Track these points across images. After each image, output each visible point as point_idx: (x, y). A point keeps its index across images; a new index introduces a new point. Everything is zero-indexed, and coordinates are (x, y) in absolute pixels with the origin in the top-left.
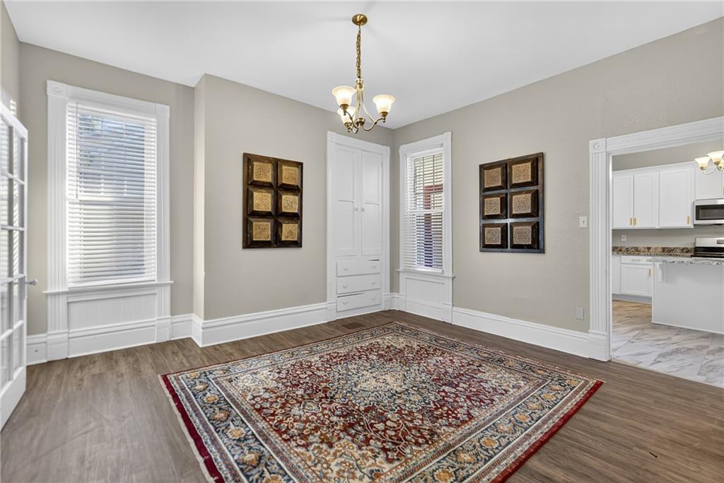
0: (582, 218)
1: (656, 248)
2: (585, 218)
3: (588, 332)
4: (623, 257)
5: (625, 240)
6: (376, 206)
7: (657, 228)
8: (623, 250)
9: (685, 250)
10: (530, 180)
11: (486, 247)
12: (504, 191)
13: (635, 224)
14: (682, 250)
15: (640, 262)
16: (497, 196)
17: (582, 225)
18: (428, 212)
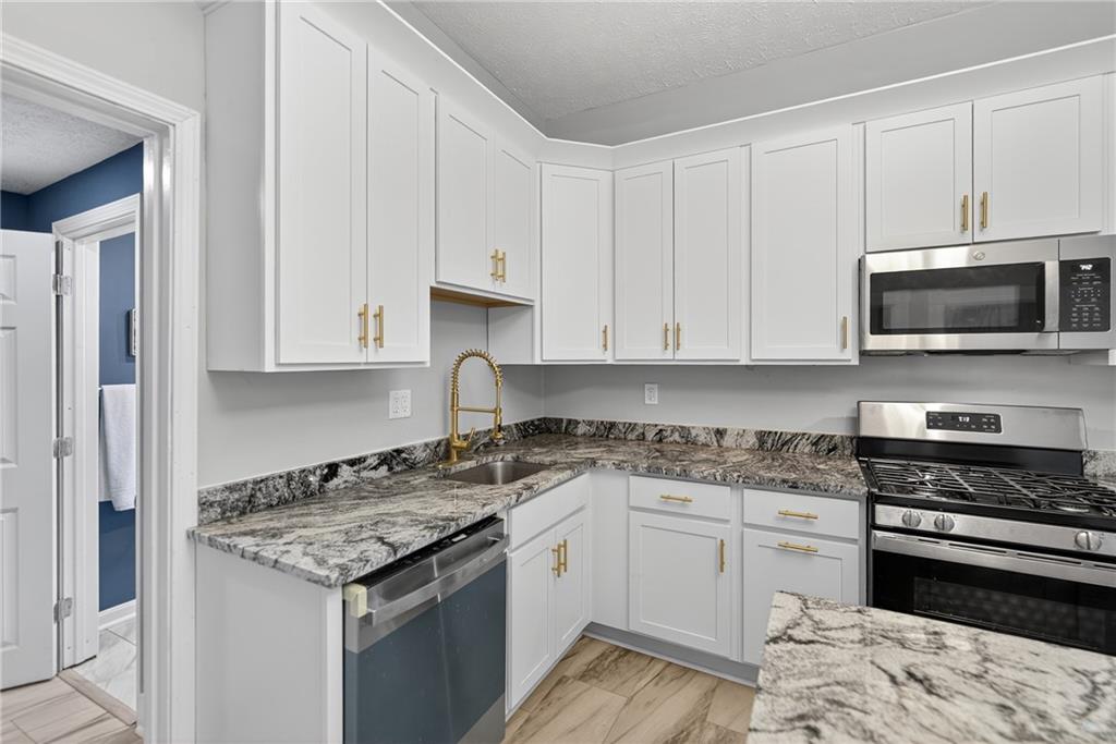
1: (742, 434)
4: (638, 483)
5: (656, 402)
7: (743, 362)
8: (650, 435)
9: (824, 446)
13: (677, 346)
14: (815, 444)
15: (692, 509)
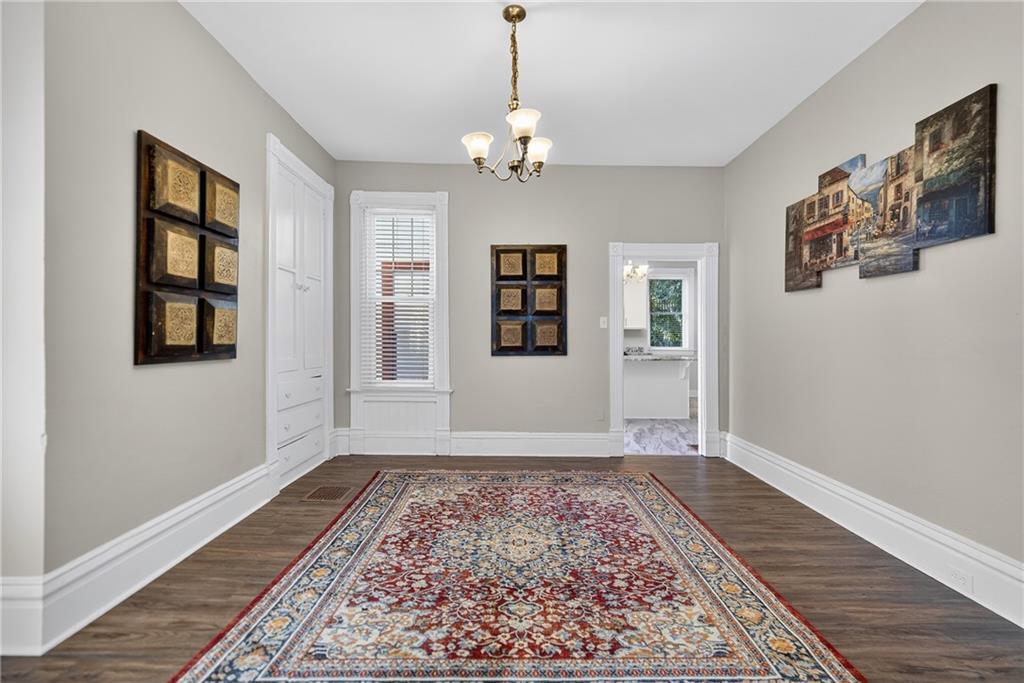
0: (603, 319)
2: (605, 319)
3: (607, 431)
6: (318, 283)
10: (556, 273)
11: (499, 350)
12: (524, 282)
16: (517, 287)
17: (602, 326)
18: (388, 299)
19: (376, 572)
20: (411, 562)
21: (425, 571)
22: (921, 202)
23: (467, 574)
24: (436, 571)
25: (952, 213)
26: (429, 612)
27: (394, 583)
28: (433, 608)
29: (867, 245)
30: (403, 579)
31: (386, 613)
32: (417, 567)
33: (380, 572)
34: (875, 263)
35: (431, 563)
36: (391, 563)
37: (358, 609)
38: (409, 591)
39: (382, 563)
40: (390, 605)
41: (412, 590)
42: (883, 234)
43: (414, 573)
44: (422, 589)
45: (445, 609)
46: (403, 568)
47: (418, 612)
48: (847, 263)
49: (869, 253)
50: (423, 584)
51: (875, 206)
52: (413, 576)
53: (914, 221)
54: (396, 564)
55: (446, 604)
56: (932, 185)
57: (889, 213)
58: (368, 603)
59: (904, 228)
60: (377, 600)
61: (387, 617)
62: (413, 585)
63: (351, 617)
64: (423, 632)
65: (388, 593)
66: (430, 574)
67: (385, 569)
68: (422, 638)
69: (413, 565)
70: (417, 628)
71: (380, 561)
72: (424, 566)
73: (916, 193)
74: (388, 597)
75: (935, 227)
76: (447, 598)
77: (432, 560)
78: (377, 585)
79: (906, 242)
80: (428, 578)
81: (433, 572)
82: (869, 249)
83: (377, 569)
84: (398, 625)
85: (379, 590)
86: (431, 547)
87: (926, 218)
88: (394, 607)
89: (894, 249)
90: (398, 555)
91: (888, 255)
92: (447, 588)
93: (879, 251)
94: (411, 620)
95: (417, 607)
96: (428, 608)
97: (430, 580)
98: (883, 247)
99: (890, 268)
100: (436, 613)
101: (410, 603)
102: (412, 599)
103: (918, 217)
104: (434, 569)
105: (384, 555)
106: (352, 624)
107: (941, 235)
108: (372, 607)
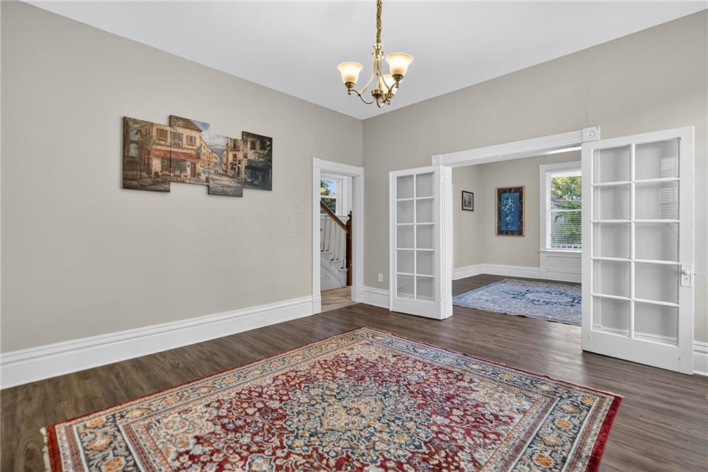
19: (489, 438)
20: (454, 435)
21: (447, 421)
22: (246, 167)
23: (419, 406)
24: (439, 417)
25: (260, 178)
26: (461, 394)
27: (476, 421)
28: (457, 395)
29: (215, 177)
30: (468, 422)
31: (488, 403)
32: (451, 428)
33: (485, 437)
34: (222, 188)
35: (439, 426)
36: (472, 442)
37: (507, 413)
38: (467, 410)
39: (480, 445)
40: (484, 407)
41: (465, 410)
42: (225, 174)
43: (456, 423)
44: (458, 409)
45: (451, 392)
46: (463, 432)
47: (468, 397)
48: (200, 183)
49: (217, 182)
50: (455, 411)
51: (221, 158)
52: (459, 421)
53: (243, 175)
54: (468, 439)
55: (449, 394)
56: (252, 163)
57: (230, 166)
58: (499, 414)
59: (238, 176)
60: (492, 414)
61: (487, 401)
62: (462, 413)
63: (511, 410)
64: (470, 387)
65: (483, 415)
66: (445, 417)
67: (479, 437)
68: (472, 385)
69: (453, 431)
70: (472, 390)
71: (481, 450)
72: (446, 426)
73: (244, 163)
74: (483, 412)
75: (253, 181)
76: (446, 396)
77: (435, 428)
78: (490, 425)
79: (240, 183)
80: (450, 414)
81: (442, 418)
82: (216, 180)
83: (487, 441)
84: (483, 395)
85: (489, 420)
86: (425, 443)
87: (249, 175)
88: (482, 405)
89: (233, 184)
90: (462, 448)
91: (229, 187)
92: (441, 402)
93: (223, 183)
94: (473, 395)
95: (467, 399)
96: (460, 397)
97: (448, 413)
98: (225, 181)
99: (231, 193)
100: (458, 392)
101: (470, 403)
102: (468, 405)
103: (245, 174)
104: (440, 419)
105: (476, 456)
106: (510, 406)
107: (255, 185)
108: (496, 410)
